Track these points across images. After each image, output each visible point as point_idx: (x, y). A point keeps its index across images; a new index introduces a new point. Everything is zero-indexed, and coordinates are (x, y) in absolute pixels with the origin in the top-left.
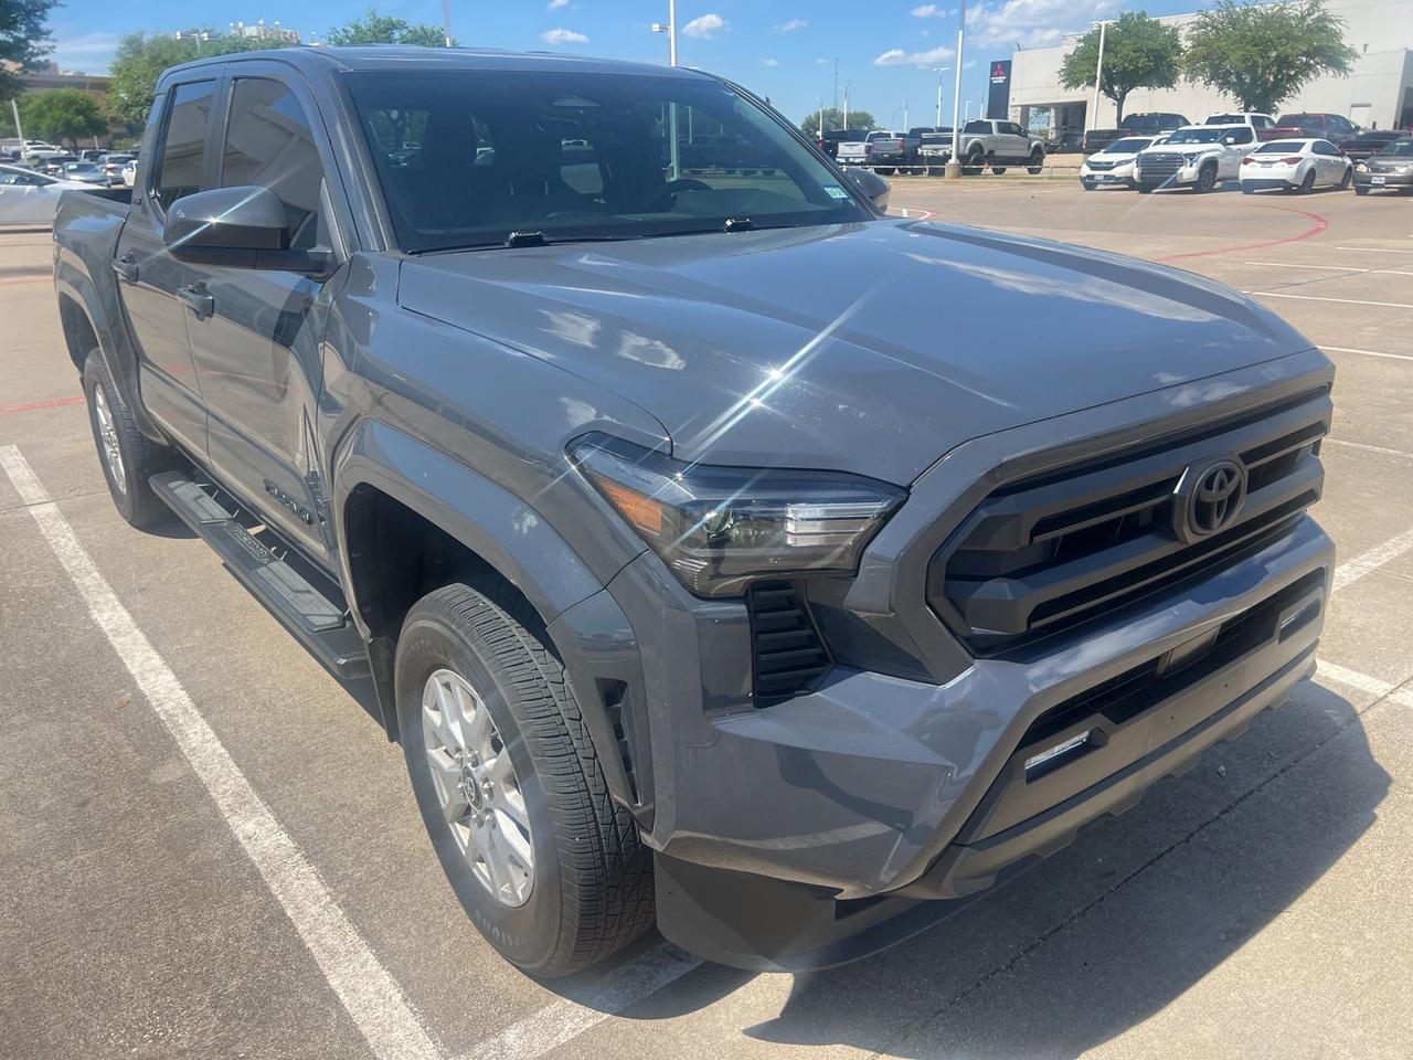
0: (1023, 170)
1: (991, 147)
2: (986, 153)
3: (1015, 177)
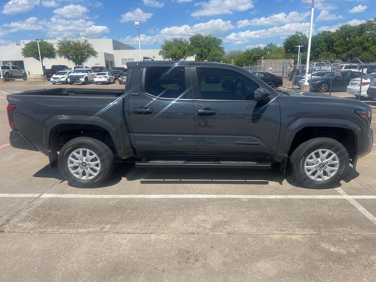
0: (22, 80)
1: (12, 73)
2: (10, 75)
3: (19, 81)
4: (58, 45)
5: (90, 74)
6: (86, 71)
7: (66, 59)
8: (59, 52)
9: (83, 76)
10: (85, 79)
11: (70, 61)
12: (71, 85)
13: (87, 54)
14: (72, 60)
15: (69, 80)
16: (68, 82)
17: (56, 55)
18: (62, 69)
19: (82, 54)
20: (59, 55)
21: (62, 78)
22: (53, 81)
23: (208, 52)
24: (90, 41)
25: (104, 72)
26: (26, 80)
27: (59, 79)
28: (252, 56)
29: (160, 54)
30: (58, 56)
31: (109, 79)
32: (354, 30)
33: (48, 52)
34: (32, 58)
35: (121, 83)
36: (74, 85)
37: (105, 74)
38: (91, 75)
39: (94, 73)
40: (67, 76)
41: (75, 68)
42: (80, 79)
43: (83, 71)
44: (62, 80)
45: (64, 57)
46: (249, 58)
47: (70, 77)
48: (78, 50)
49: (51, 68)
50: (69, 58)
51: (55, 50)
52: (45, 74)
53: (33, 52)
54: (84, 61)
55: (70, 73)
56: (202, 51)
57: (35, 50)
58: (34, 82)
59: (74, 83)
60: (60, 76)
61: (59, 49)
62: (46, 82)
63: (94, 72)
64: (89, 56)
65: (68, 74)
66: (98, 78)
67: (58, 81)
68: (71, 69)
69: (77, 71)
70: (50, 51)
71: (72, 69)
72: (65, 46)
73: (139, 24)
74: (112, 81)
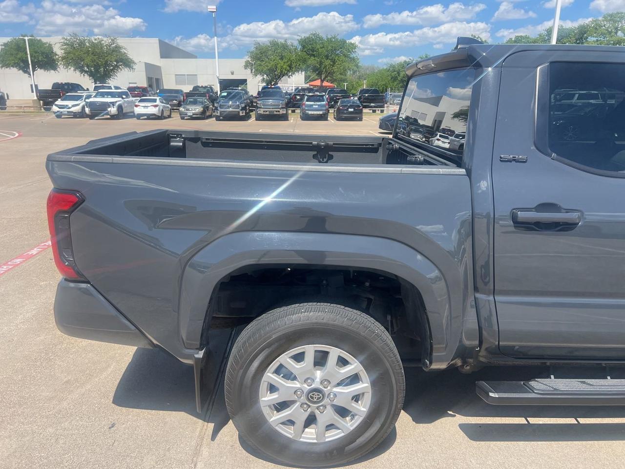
4: (62, 45)
5: (126, 100)
6: (120, 95)
7: (78, 73)
8: (63, 58)
9: (113, 104)
10: (118, 110)
11: (84, 76)
12: (91, 119)
13: (115, 63)
14: (87, 74)
15: (87, 110)
16: (86, 113)
17: (59, 64)
18: (70, 89)
19: (106, 64)
20: (64, 65)
21: (74, 106)
22: (58, 111)
23: (331, 65)
24: (121, 42)
25: (150, 96)
26: (5, 108)
27: (69, 108)
28: (399, 75)
29: (246, 67)
30: (61, 67)
31: (162, 110)
32: (569, 35)
33: (44, 58)
34: (14, 70)
35: (183, 118)
36: (97, 119)
37: (155, 101)
38: (129, 102)
39: (134, 99)
40: (84, 103)
41: (96, 88)
42: (109, 109)
43: (113, 95)
44: (74, 109)
45: (72, 69)
46: (394, 79)
47: (90, 105)
48: (99, 56)
49: (50, 88)
50: (82, 71)
51: (56, 55)
52: (39, 99)
53: (16, 58)
54: (109, 77)
55: (89, 97)
56: (321, 63)
57: (20, 55)
58: (21, 113)
59: (97, 116)
60: (69, 103)
61: (65, 53)
62: (43, 112)
63: (133, 97)
64: (120, 68)
65: (85, 99)
66: (143, 108)
67: (67, 112)
68: (88, 90)
69: (103, 95)
70: (47, 56)
71: (90, 90)
72: (74, 48)
73: (215, 10)
74: (166, 114)
